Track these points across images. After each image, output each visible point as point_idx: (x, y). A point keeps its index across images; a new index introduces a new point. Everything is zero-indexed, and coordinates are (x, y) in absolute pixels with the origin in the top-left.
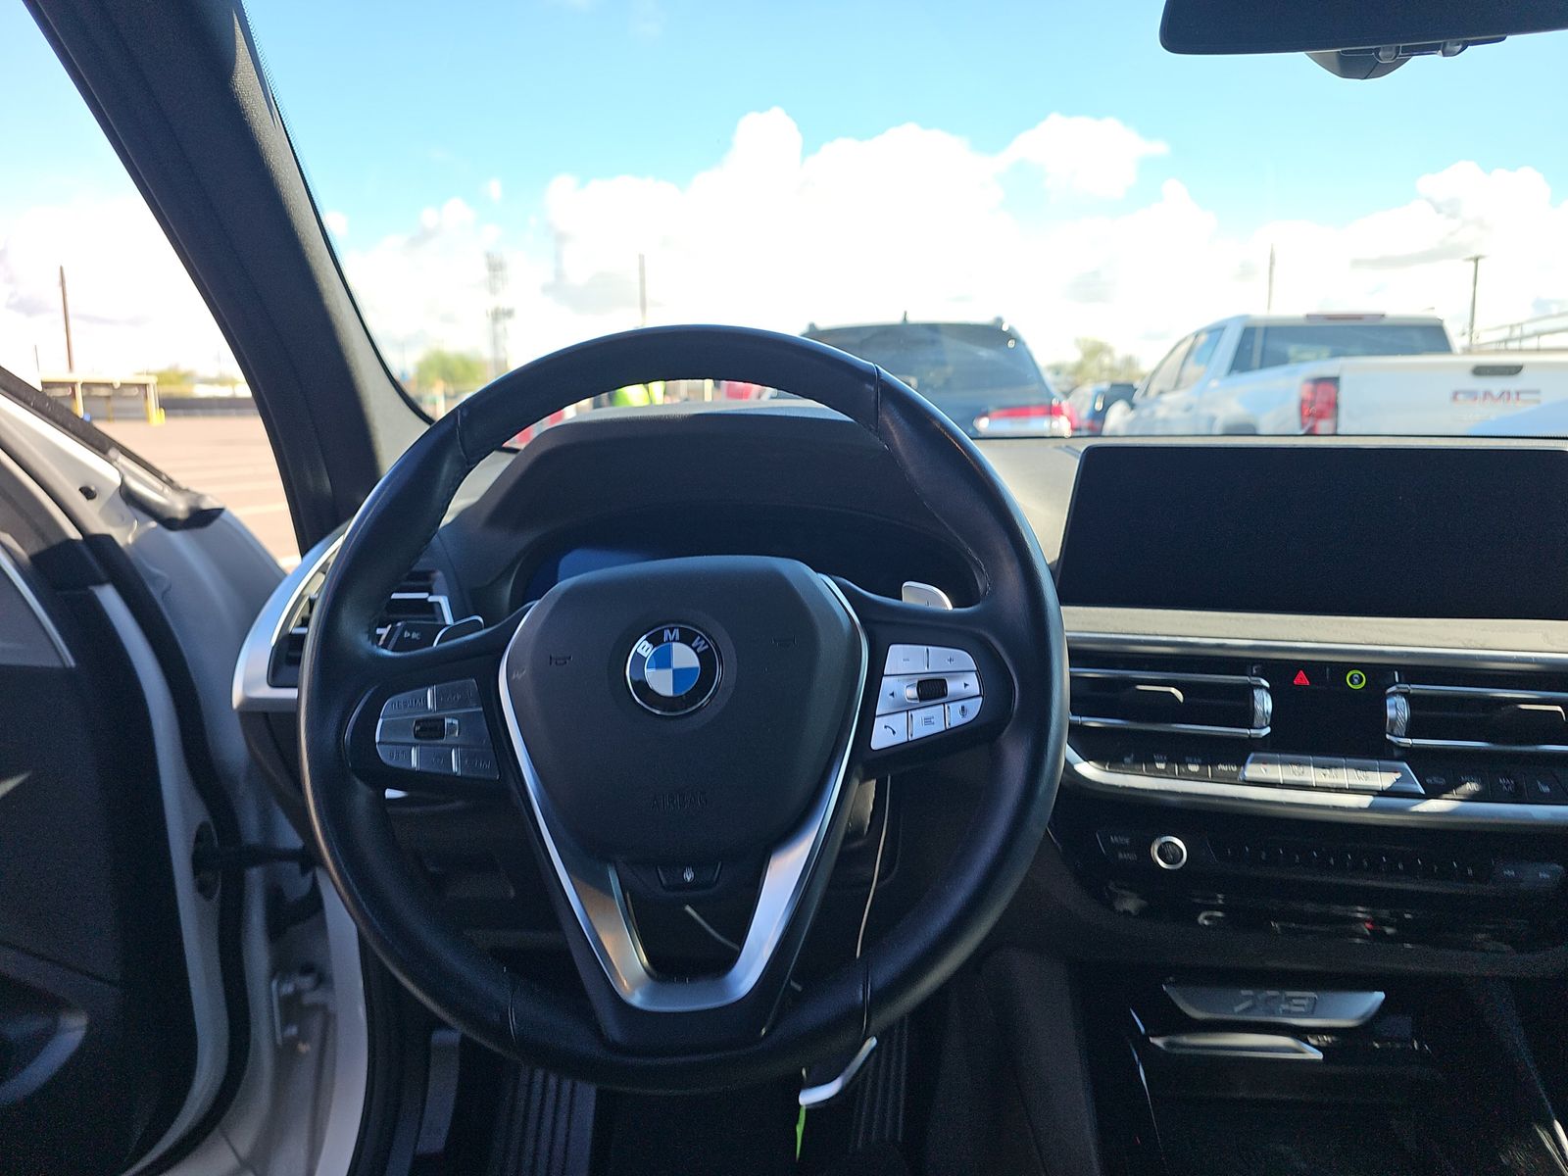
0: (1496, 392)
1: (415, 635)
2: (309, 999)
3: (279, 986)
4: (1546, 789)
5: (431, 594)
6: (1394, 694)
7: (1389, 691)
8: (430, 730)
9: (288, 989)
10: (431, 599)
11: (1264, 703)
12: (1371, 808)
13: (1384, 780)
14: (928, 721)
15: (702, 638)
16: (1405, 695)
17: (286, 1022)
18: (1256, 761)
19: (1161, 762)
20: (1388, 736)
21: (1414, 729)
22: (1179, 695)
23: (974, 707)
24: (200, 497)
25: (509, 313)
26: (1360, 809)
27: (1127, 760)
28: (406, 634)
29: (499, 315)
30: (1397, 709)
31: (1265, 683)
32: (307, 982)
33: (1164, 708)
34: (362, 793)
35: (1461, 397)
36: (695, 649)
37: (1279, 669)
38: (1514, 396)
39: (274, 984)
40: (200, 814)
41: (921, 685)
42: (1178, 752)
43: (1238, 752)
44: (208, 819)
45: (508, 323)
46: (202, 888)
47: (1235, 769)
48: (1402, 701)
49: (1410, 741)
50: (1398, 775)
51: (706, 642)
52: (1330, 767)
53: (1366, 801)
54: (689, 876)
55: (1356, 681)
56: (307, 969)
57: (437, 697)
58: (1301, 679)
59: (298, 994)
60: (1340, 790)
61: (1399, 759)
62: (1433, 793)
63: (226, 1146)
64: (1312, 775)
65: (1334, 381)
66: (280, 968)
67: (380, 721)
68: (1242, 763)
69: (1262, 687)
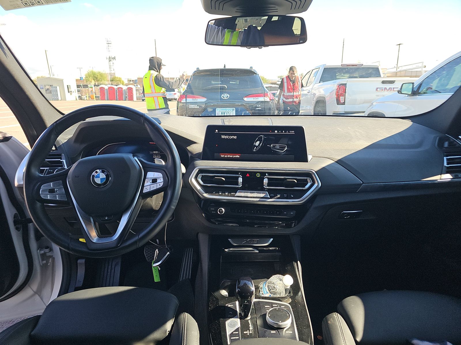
0: (388, 88)
1: (52, 171)
2: (48, 254)
3: (40, 252)
4: (292, 196)
5: (61, 159)
6: (266, 178)
7: (265, 177)
8: (52, 191)
9: (42, 252)
10: (61, 160)
11: (240, 180)
12: (259, 201)
13: (262, 195)
14: (153, 187)
15: (106, 172)
16: (268, 178)
17: (43, 260)
18: (239, 192)
19: (220, 193)
20: (264, 186)
21: (269, 185)
22: (224, 179)
23: (162, 184)
24: (5, 134)
25: (114, 58)
26: (257, 201)
27: (214, 193)
28: (50, 171)
29: (111, 59)
30: (266, 181)
31: (241, 176)
32: (47, 250)
33: (221, 182)
34: (39, 204)
35: (378, 89)
36: (105, 174)
37: (244, 173)
38: (392, 89)
39: (38, 251)
40: (15, 211)
41: (153, 180)
42: (224, 190)
43: (235, 190)
44: (16, 212)
45: (114, 61)
46: (17, 229)
47: (234, 194)
48: (267, 179)
49: (268, 187)
50: (265, 194)
51: (107, 173)
52: (253, 193)
53: (258, 199)
54: (106, 218)
55: (258, 175)
56: (47, 247)
57: (53, 185)
58: (248, 175)
59: (45, 253)
60: (254, 197)
61: (266, 191)
62: (271, 198)
63: (30, 289)
64: (249, 195)
65: (345, 85)
66: (40, 247)
67: (41, 190)
68: (236, 193)
69: (241, 177)
